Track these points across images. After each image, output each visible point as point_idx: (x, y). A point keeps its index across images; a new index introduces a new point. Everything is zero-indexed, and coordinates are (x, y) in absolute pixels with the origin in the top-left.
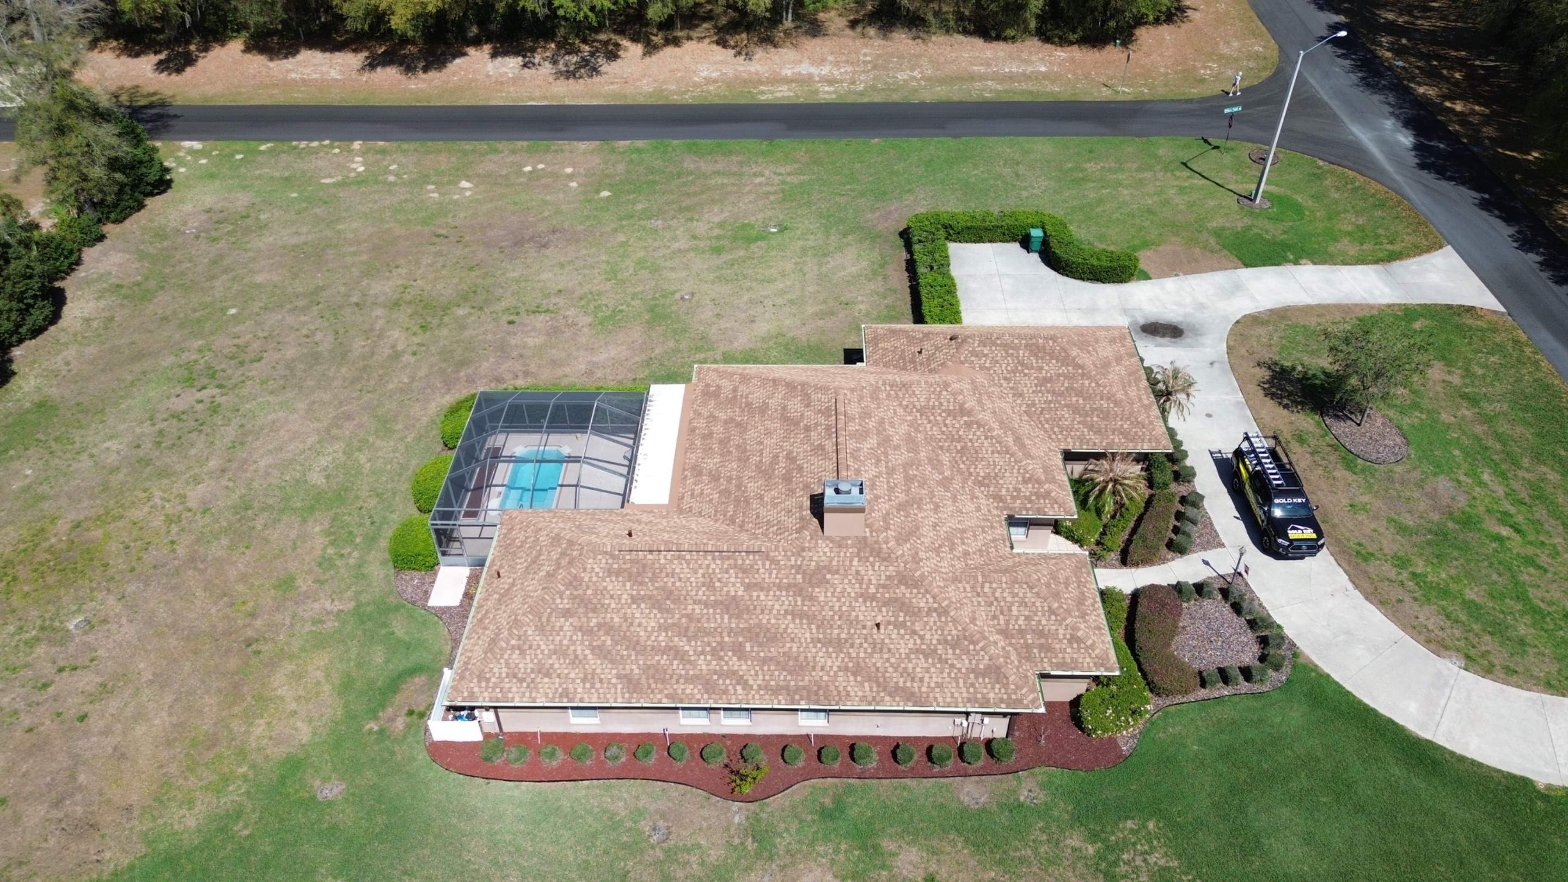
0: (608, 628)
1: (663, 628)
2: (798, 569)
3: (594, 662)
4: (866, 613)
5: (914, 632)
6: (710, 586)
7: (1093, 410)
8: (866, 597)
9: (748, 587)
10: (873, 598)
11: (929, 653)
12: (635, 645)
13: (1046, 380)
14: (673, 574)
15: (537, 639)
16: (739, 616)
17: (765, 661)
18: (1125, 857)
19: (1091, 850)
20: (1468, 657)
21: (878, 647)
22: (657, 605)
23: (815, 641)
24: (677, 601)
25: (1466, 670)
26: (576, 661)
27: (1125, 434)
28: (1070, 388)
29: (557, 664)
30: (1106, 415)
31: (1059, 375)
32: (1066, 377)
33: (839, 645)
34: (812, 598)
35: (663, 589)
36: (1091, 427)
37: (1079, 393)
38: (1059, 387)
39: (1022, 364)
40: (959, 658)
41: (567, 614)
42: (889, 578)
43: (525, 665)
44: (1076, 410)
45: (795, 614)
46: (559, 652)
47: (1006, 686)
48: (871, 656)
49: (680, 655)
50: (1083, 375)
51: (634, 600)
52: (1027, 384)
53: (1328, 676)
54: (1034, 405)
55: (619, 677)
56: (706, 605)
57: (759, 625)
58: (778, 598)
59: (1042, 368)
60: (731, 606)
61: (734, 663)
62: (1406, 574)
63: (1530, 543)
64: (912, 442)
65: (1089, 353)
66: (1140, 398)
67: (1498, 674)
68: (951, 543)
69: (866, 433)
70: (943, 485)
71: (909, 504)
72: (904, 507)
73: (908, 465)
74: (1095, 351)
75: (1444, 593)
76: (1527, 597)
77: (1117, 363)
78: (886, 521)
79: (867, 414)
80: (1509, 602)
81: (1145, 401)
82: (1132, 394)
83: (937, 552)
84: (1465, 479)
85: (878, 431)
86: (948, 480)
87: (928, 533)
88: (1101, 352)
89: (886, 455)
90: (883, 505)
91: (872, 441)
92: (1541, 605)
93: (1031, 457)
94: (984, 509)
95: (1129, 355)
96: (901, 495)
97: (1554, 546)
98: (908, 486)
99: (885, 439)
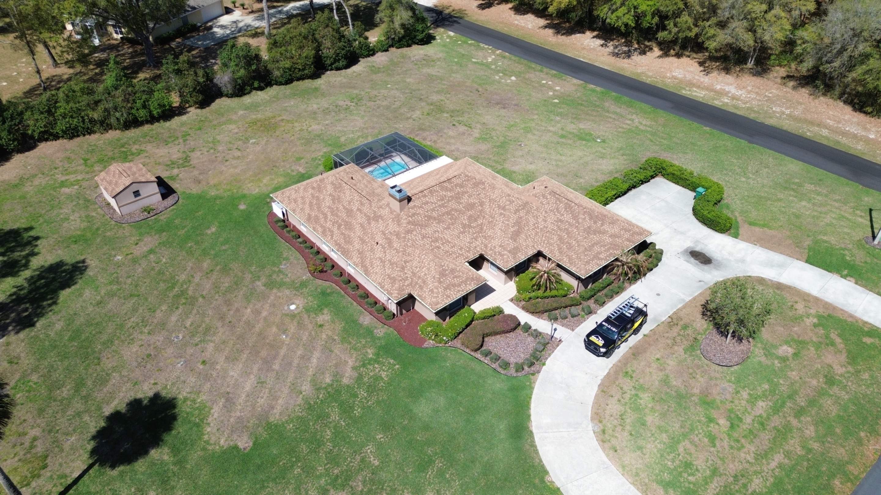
0: (318, 198)
1: (329, 207)
2: (375, 212)
3: (307, 206)
4: (379, 238)
5: (385, 252)
6: (350, 203)
7: (567, 242)
8: (383, 233)
9: (358, 209)
10: (385, 235)
11: (383, 262)
12: (319, 208)
13: (561, 221)
14: (344, 193)
15: (301, 191)
16: (348, 217)
17: (342, 234)
18: (376, 366)
19: (371, 356)
20: (604, 432)
21: (372, 250)
22: (333, 200)
23: (359, 237)
24: (338, 202)
25: (594, 433)
26: (304, 203)
27: (570, 259)
28: (567, 229)
29: (300, 201)
30: (570, 247)
31: (567, 222)
32: (569, 223)
33: (363, 241)
34: (370, 223)
35: (339, 196)
36: (560, 249)
37: (568, 233)
38: (563, 226)
39: (557, 209)
40: (389, 269)
41: (313, 188)
42: (394, 231)
43: (293, 196)
44: (561, 239)
45: (362, 226)
46: (303, 198)
47: (393, 286)
48: (368, 251)
49: (326, 217)
50: (577, 227)
51: (330, 195)
52: (552, 218)
53: (533, 388)
54: (547, 227)
55: (308, 214)
56: (344, 208)
57: (350, 222)
58: (362, 217)
59: (563, 215)
60: (349, 212)
61: (335, 230)
62: (633, 392)
63: (728, 435)
64: (471, 206)
65: (595, 223)
66: (600, 253)
67: (606, 445)
68: (436, 240)
69: (450, 190)
70: (464, 226)
71: (435, 219)
72: (430, 218)
73: (456, 210)
74: (602, 225)
75: (637, 409)
76: (678, 442)
77: (611, 236)
78: (414, 215)
79: (461, 186)
80: (664, 435)
81: (601, 256)
82: (596, 249)
83: (424, 237)
84: (745, 395)
85: (458, 193)
86: (470, 226)
87: (429, 231)
88: (606, 227)
89: (449, 201)
90: (420, 211)
91: (449, 194)
92: (681, 450)
93: (515, 241)
94: (474, 245)
95: (628, 240)
96: (435, 214)
97: (743, 447)
98: (443, 215)
99: (457, 198)
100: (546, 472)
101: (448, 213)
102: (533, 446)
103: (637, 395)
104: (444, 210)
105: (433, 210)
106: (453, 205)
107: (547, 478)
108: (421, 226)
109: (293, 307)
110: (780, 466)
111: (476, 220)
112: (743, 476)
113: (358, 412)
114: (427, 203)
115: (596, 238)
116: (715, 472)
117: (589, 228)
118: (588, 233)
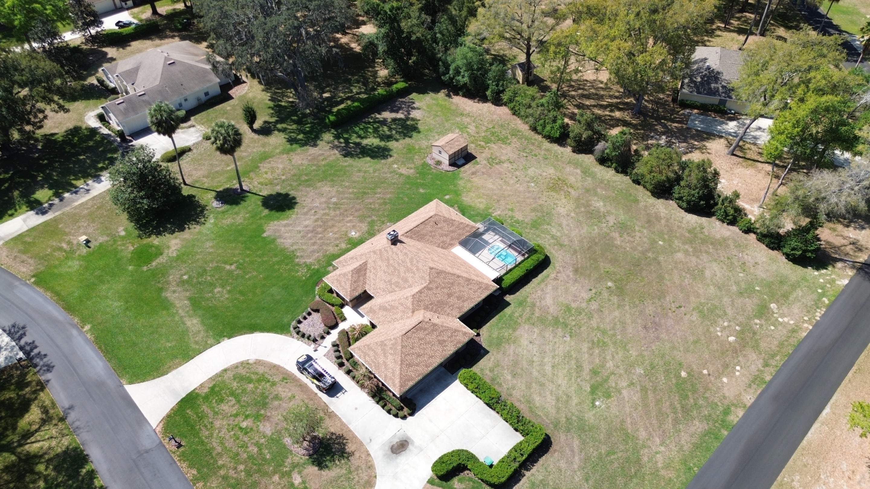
20: (248, 364)
25: (248, 359)
53: (281, 335)
62: (271, 380)
63: (236, 425)
64: (406, 280)
65: (391, 348)
66: (369, 356)
67: (239, 365)
68: (375, 269)
69: (412, 264)
70: (390, 281)
71: (388, 263)
72: (388, 260)
73: (399, 273)
74: (391, 354)
75: (259, 381)
76: (235, 398)
77: (384, 362)
78: (387, 251)
79: (418, 269)
80: (240, 391)
81: (367, 358)
82: (371, 353)
83: (374, 262)
84: (262, 441)
85: (411, 270)
86: (391, 284)
87: (379, 263)
88: (390, 357)
89: (404, 266)
90: (390, 253)
91: (409, 264)
92: (230, 398)
93: (380, 309)
94: (379, 291)
95: (386, 376)
96: (391, 262)
97: (229, 432)
98: (393, 266)
99: (408, 270)
100: (229, 338)
101: (395, 269)
102: (245, 333)
103: (269, 381)
104: (396, 265)
105: (394, 260)
106: (402, 269)
107: (226, 339)
108: (381, 257)
109: (353, 233)
110: (213, 448)
111: (397, 286)
112: (212, 427)
113: (276, 267)
114: (397, 254)
115: (379, 351)
116: (216, 413)
117: (385, 345)
118: (381, 345)
